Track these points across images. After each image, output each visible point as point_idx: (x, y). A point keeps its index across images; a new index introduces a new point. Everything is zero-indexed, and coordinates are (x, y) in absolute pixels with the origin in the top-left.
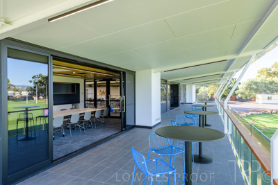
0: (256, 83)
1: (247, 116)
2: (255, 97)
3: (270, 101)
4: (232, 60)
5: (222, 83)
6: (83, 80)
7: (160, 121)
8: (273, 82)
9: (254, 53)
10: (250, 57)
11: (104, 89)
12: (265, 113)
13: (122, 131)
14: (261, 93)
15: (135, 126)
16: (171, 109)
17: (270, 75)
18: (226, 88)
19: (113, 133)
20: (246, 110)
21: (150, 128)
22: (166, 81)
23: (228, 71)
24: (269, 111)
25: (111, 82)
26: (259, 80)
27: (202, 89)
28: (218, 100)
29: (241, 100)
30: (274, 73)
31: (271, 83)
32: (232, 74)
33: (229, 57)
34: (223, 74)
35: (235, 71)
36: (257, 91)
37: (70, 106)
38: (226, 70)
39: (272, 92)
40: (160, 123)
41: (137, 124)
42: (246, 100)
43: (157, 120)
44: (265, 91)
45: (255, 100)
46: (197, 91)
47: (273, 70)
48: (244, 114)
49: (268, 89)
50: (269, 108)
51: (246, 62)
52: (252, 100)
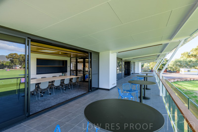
0: (180, 62)
1: (174, 82)
2: (179, 70)
3: (189, 73)
4: (167, 44)
5: (158, 61)
6: (69, 58)
7: (116, 85)
8: (191, 61)
9: (183, 39)
10: (180, 41)
11: (82, 64)
12: (186, 80)
13: (89, 92)
14: (183, 67)
15: (98, 88)
16: (125, 77)
17: (189, 56)
18: (161, 64)
19: (83, 93)
20: (174, 78)
21: (108, 90)
22: (122, 59)
23: (162, 53)
24: (189, 79)
25: (86, 60)
26: (182, 59)
27: (146, 65)
28: (155, 72)
29: (170, 72)
30: (192, 55)
31: (190, 61)
32: (165, 55)
33: (164, 42)
34: (159, 55)
35: (167, 53)
36: (181, 66)
37: (61, 74)
38: (161, 52)
39: (191, 67)
40: (116, 86)
41: (100, 87)
42: (174, 72)
43: (113, 84)
44: (186, 67)
45: (179, 72)
46: (142, 66)
47: (191, 53)
48: (172, 81)
49: (188, 65)
50: (189, 77)
51: (176, 46)
52: (177, 72)
